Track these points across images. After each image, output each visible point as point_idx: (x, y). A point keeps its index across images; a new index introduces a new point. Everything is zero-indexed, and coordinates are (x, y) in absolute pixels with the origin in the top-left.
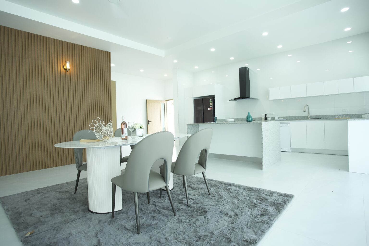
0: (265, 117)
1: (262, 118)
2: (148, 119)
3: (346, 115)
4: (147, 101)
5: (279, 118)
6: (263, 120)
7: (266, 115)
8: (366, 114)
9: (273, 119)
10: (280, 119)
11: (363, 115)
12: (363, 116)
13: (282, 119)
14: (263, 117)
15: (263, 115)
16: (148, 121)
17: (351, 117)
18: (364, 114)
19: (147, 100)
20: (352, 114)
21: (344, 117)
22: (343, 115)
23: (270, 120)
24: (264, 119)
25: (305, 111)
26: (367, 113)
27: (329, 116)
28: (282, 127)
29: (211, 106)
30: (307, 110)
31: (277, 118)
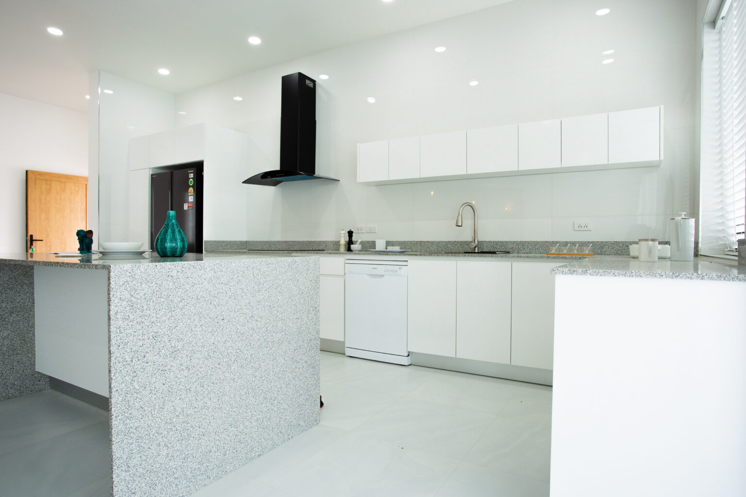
0: (347, 239)
1: (339, 242)
2: (30, 233)
3: (583, 244)
4: (29, 173)
5: (388, 243)
6: (342, 249)
7: (350, 233)
8: (642, 243)
9: (369, 247)
10: (390, 248)
11: (635, 246)
12: (634, 250)
13: (397, 249)
14: (344, 240)
15: (343, 232)
16: (29, 238)
17: (599, 251)
18: (636, 243)
19: (27, 172)
20: (602, 242)
21: (576, 252)
22: (573, 244)
23: (361, 251)
24: (345, 245)
25: (460, 224)
26: (646, 240)
27: (536, 243)
28: (383, 276)
29: (191, 195)
30: (468, 223)
31: (380, 246)
